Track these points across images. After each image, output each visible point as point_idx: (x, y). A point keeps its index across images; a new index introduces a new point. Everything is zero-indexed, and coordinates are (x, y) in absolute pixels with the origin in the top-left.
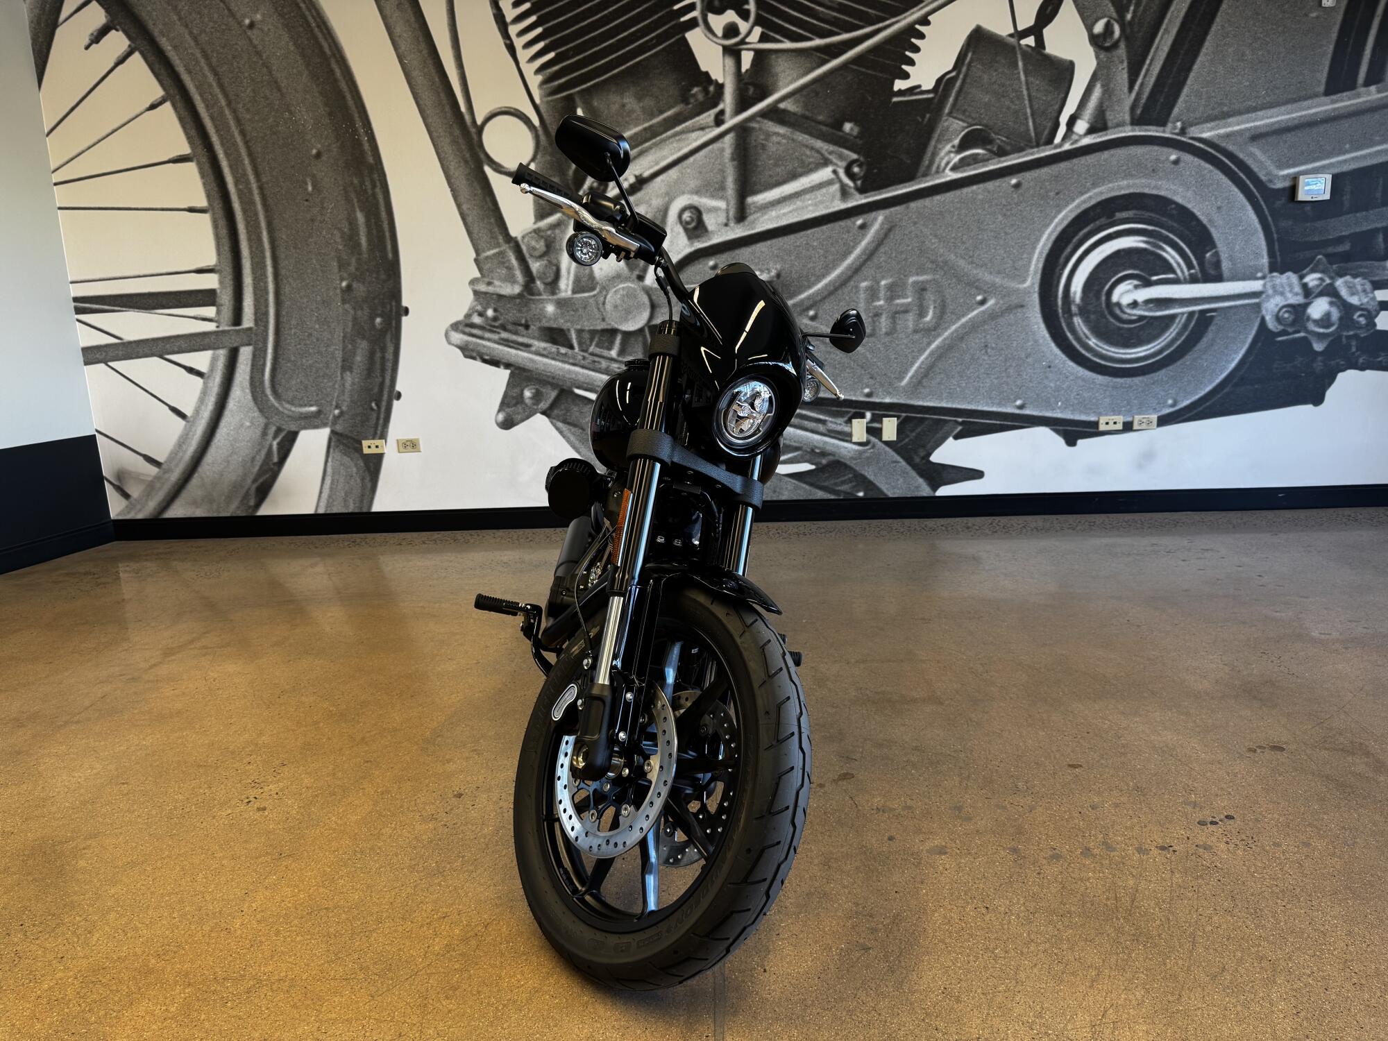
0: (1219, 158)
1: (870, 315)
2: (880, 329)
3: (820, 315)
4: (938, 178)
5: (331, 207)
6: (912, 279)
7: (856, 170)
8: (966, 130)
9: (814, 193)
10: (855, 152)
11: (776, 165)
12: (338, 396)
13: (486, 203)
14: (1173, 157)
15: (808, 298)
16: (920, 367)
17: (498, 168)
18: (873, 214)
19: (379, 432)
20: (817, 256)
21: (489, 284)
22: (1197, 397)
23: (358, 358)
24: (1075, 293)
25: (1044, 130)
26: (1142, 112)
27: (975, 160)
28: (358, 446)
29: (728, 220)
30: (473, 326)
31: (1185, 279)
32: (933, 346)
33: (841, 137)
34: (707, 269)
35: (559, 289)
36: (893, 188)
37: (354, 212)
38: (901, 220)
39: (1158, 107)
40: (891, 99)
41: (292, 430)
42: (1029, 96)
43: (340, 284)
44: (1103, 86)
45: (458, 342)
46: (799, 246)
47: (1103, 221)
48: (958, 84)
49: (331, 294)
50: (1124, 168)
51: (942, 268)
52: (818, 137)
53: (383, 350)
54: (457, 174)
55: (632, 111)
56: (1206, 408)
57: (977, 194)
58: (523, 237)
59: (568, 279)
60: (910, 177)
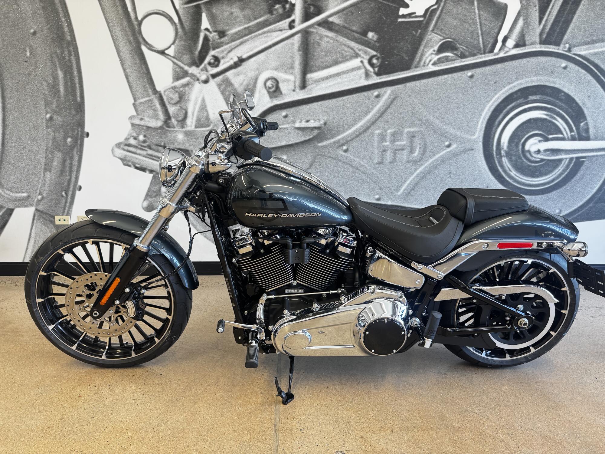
0: (589, 67)
1: (381, 150)
2: (386, 159)
3: (350, 150)
4: (424, 69)
5: (41, 66)
6: (406, 130)
7: (375, 61)
8: (442, 41)
9: (348, 74)
10: (374, 50)
11: (326, 55)
12: (41, 187)
13: (142, 69)
14: (563, 65)
15: (343, 139)
16: (410, 184)
17: (150, 48)
18: (384, 89)
19: (66, 211)
20: (349, 113)
21: (142, 119)
22: (573, 209)
23: (55, 163)
24: (504, 143)
25: (488, 44)
26: (547, 37)
27: (447, 59)
28: (52, 219)
29: (295, 88)
30: (129, 145)
31: (568, 138)
32: (418, 171)
33: (366, 41)
34: (281, 117)
35: (186, 125)
36: (397, 73)
37: (56, 70)
38: (401, 93)
39: (556, 34)
40: (397, 19)
41: (10, 208)
42: (480, 23)
43: (45, 116)
44: (524, 20)
45: (120, 156)
46: (339, 107)
47: (521, 100)
48: (438, 13)
49: (39, 122)
50: (535, 69)
51: (425, 124)
52: (352, 40)
53: (72, 158)
54: (124, 50)
55: (237, 17)
56: (578, 216)
57: (447, 80)
58: (165, 91)
59: (192, 119)
60: (407, 68)
